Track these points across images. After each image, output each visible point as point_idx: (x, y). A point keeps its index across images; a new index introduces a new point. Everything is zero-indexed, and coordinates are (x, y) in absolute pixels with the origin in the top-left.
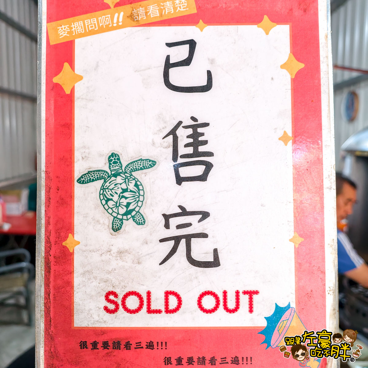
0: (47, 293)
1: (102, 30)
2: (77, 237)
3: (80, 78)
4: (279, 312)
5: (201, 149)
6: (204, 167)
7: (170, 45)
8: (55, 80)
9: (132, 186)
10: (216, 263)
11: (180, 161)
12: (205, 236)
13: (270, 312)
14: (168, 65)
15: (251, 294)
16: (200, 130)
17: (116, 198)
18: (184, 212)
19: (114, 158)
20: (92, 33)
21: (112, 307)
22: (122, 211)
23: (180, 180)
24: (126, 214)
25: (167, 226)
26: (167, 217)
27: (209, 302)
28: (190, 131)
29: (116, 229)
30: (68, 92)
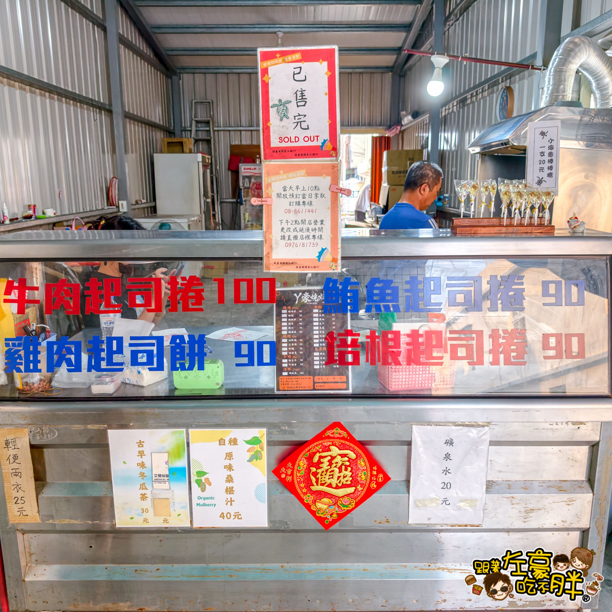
0: (263, 138)
1: (276, 64)
2: (271, 123)
3: (270, 78)
4: (325, 141)
5: (304, 97)
6: (304, 102)
7: (294, 68)
8: (264, 79)
9: (285, 108)
10: (308, 129)
11: (298, 101)
12: (305, 121)
13: (322, 141)
14: (294, 74)
15: (317, 136)
16: (303, 92)
17: (281, 112)
18: (299, 115)
19: (280, 101)
20: (273, 65)
21: (281, 141)
22: (283, 115)
23: (298, 106)
24: (284, 116)
25: (295, 119)
26: (295, 117)
27: (306, 139)
28: (301, 92)
29: (281, 120)
30: (267, 82)
